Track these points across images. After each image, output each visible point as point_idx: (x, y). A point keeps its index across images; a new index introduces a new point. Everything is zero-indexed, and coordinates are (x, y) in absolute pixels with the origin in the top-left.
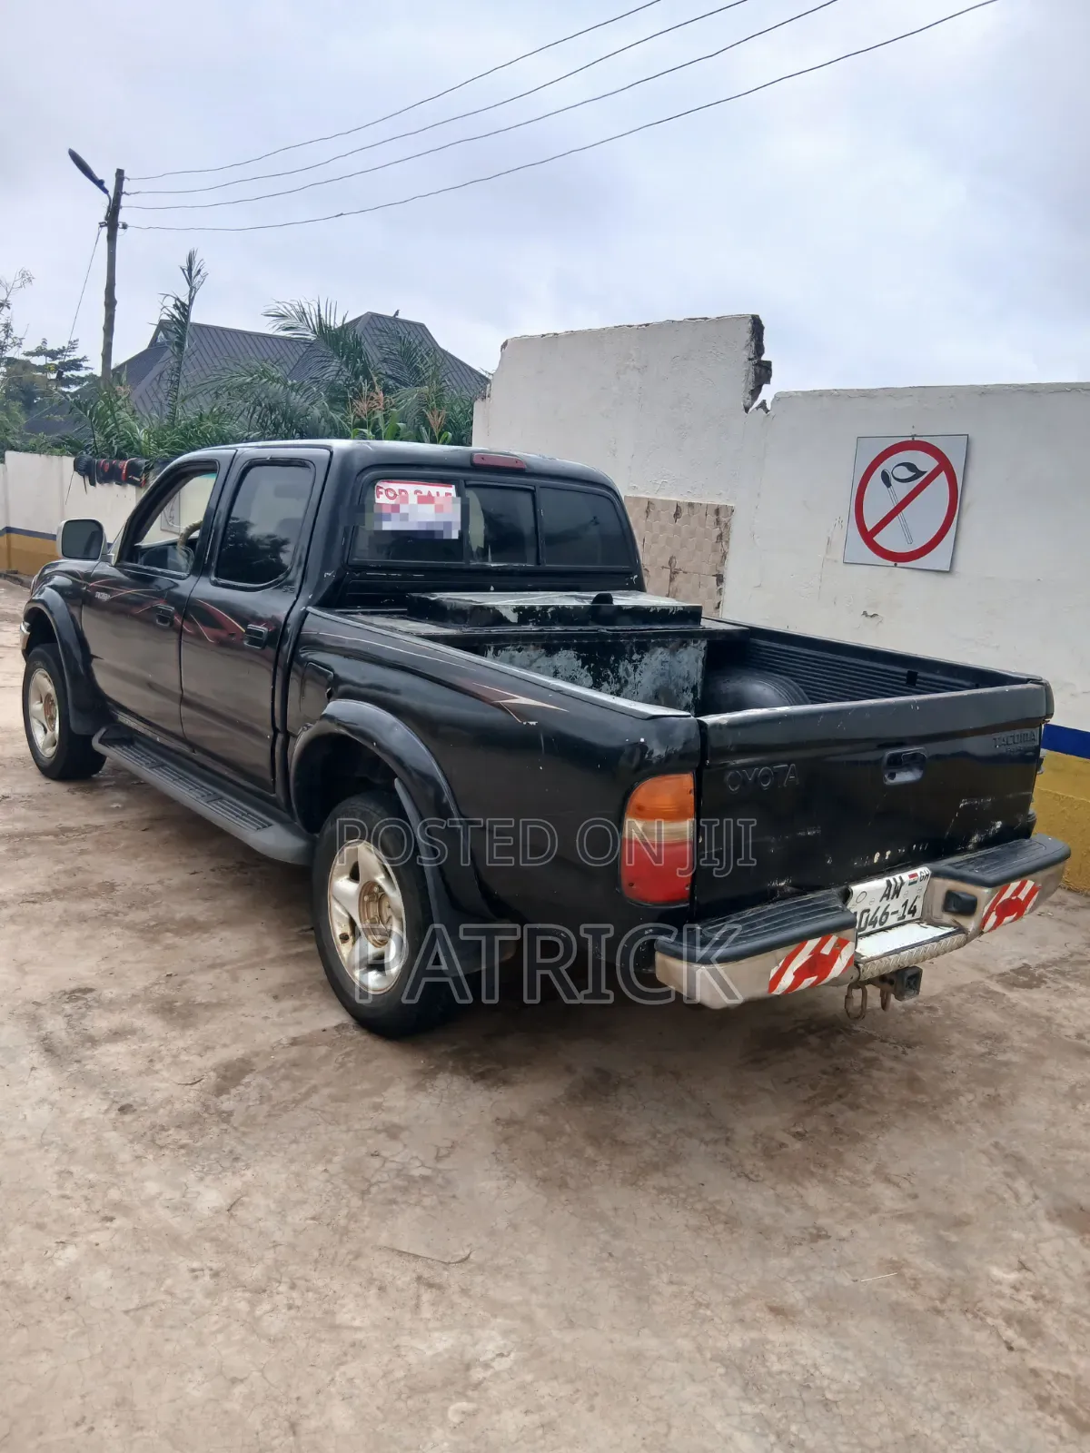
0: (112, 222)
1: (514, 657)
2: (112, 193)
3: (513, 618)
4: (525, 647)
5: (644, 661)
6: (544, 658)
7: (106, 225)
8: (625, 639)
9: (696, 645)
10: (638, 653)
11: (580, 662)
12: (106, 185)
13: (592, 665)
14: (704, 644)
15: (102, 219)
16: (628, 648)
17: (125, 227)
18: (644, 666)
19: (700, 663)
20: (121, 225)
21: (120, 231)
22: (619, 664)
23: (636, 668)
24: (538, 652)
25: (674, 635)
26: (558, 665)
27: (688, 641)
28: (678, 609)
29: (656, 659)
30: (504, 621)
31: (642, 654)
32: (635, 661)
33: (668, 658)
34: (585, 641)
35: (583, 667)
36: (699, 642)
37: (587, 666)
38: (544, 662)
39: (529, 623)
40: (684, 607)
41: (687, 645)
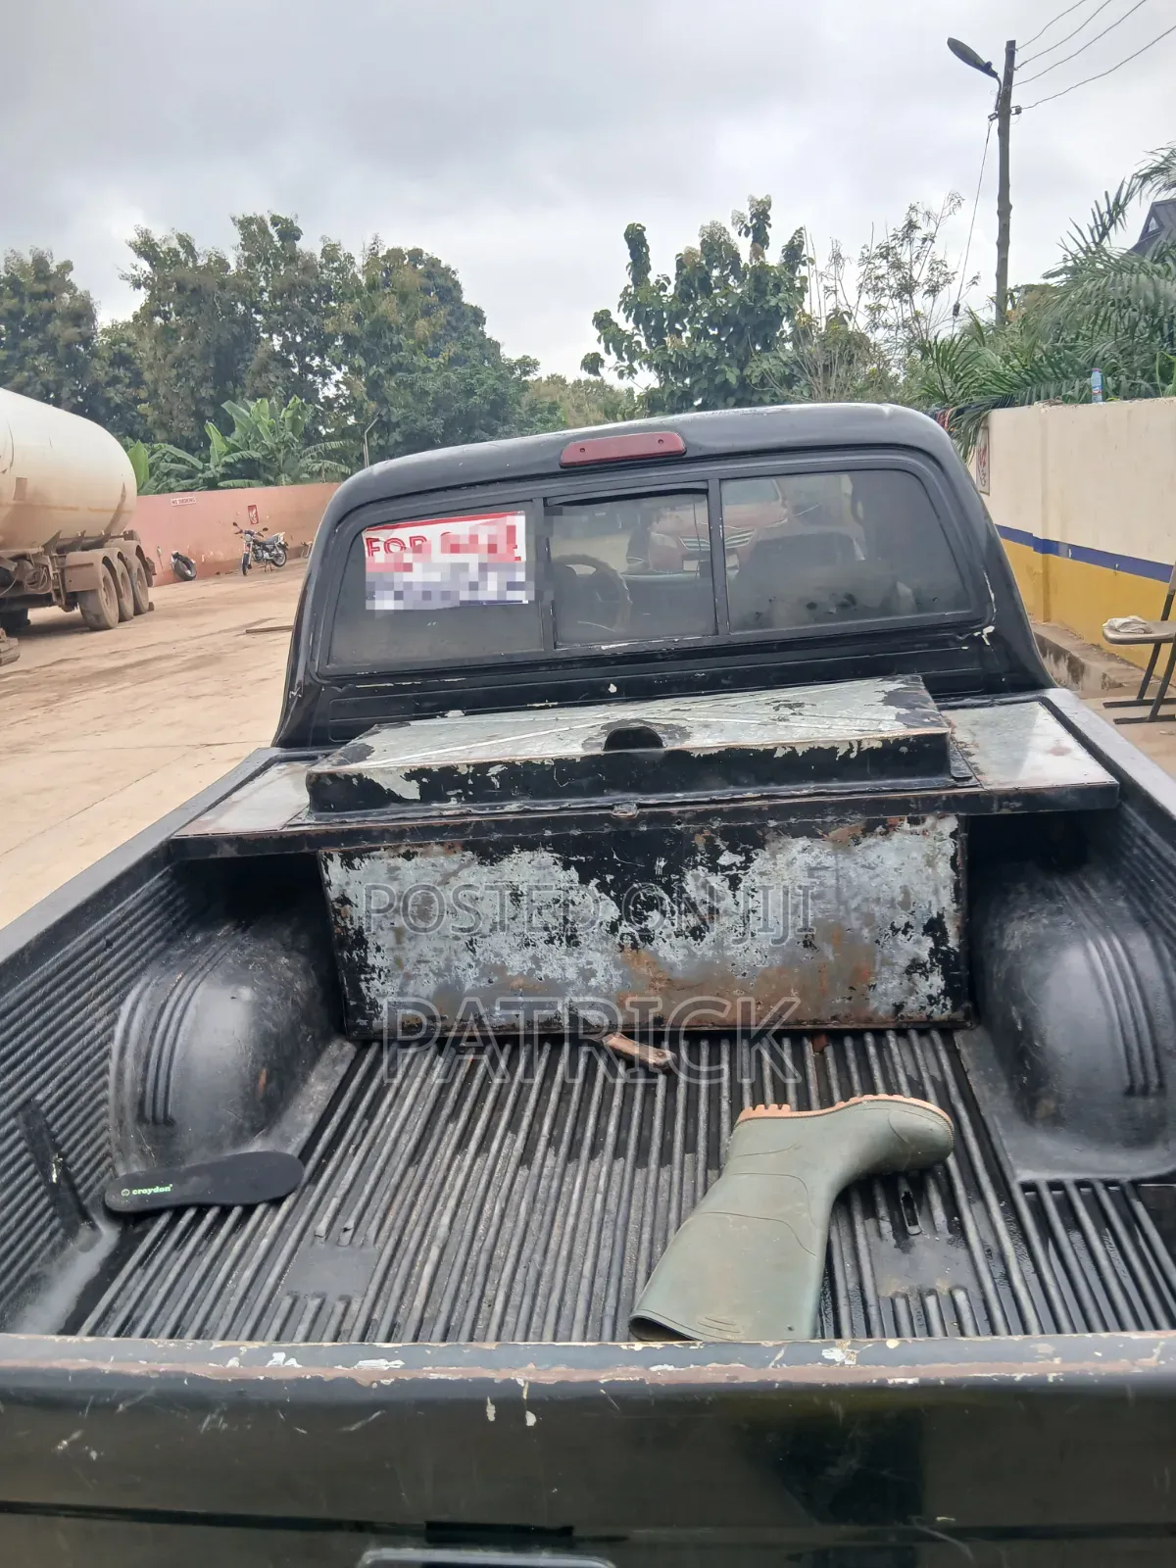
0: (1004, 110)
1: (398, 868)
2: (1001, 75)
3: (411, 791)
4: (419, 850)
5: (756, 865)
6: (475, 867)
7: (997, 116)
8: (689, 821)
9: (918, 828)
10: (733, 849)
11: (573, 873)
12: (994, 68)
13: (609, 878)
14: (950, 824)
15: (992, 111)
16: (700, 841)
17: (1019, 111)
18: (757, 879)
19: (944, 870)
20: (1014, 111)
21: (1013, 118)
22: (683, 875)
23: (734, 883)
24: (456, 857)
25: (843, 808)
26: (516, 880)
27: (892, 819)
28: (865, 746)
29: (790, 864)
30: (387, 798)
31: (747, 853)
32: (729, 868)
33: (829, 861)
34: (576, 832)
35: (584, 880)
36: (930, 821)
37: (595, 882)
38: (477, 876)
39: (447, 799)
40: (885, 741)
41: (889, 830)
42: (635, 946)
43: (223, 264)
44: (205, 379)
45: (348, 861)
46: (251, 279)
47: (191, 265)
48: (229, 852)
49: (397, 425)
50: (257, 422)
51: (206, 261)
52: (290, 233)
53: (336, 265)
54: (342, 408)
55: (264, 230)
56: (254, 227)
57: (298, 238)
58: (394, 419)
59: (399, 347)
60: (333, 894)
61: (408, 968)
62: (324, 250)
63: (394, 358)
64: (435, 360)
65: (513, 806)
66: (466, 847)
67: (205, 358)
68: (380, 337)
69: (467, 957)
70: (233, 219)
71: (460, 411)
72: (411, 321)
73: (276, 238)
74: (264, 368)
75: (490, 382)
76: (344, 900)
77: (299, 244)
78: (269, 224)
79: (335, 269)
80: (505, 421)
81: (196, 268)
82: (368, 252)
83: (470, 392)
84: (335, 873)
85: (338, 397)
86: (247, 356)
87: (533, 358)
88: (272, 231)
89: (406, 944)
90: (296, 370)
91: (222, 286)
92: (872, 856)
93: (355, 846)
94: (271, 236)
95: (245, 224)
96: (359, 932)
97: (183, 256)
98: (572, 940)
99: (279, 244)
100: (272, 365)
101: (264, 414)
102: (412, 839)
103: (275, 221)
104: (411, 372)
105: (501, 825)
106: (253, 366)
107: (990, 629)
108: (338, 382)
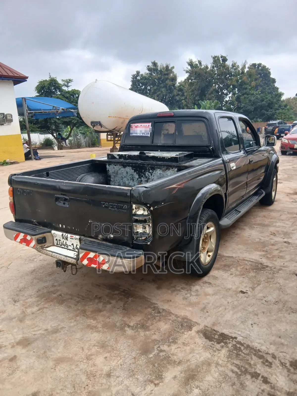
4: (117, 165)
5: (154, 172)
8: (146, 165)
10: (151, 170)
11: (133, 171)
13: (138, 172)
14: (176, 169)
16: (148, 168)
18: (154, 174)
22: (146, 173)
23: (151, 175)
24: (121, 167)
25: (164, 166)
26: (127, 171)
27: (169, 168)
28: (169, 157)
29: (158, 172)
30: (115, 158)
31: (153, 170)
32: (151, 172)
33: (162, 173)
34: (134, 165)
35: (135, 172)
36: (174, 169)
37: (136, 172)
38: (123, 169)
39: (122, 159)
40: (171, 157)
41: (169, 169)
42: (140, 182)
43: (207, 67)
44: (198, 95)
45: (109, 166)
46: (213, 71)
47: (200, 67)
48: (97, 162)
49: (242, 108)
50: (206, 106)
51: (204, 67)
52: (225, 60)
53: (234, 68)
54: (230, 103)
55: (219, 59)
56: (216, 58)
57: (226, 61)
58: (242, 106)
59: (246, 89)
60: (107, 170)
61: (115, 181)
62: (232, 64)
63: (245, 91)
64: (256, 92)
65: (128, 161)
66: (122, 165)
67: (199, 90)
68: (242, 85)
69: (121, 180)
70: (212, 56)
71: (259, 105)
72: (251, 82)
73: (221, 61)
74: (212, 93)
75: (269, 98)
76: (108, 171)
77: (226, 63)
78: (220, 57)
79: (234, 69)
80: (271, 108)
81: (201, 68)
82: (243, 65)
83: (263, 100)
84: (107, 166)
85: (229, 100)
86: (208, 90)
87: (283, 92)
88: (221, 59)
89: (115, 178)
90: (220, 94)
91: (206, 73)
92: (167, 173)
93: (110, 163)
94: (220, 61)
95: (214, 58)
96: (110, 175)
97: (198, 65)
98: (133, 180)
99: (222, 63)
100: (214, 92)
101: (208, 104)
102: (116, 163)
103: (222, 57)
104: (248, 95)
105: (126, 163)
106: (209, 92)
107: (211, 147)
108: (230, 97)
